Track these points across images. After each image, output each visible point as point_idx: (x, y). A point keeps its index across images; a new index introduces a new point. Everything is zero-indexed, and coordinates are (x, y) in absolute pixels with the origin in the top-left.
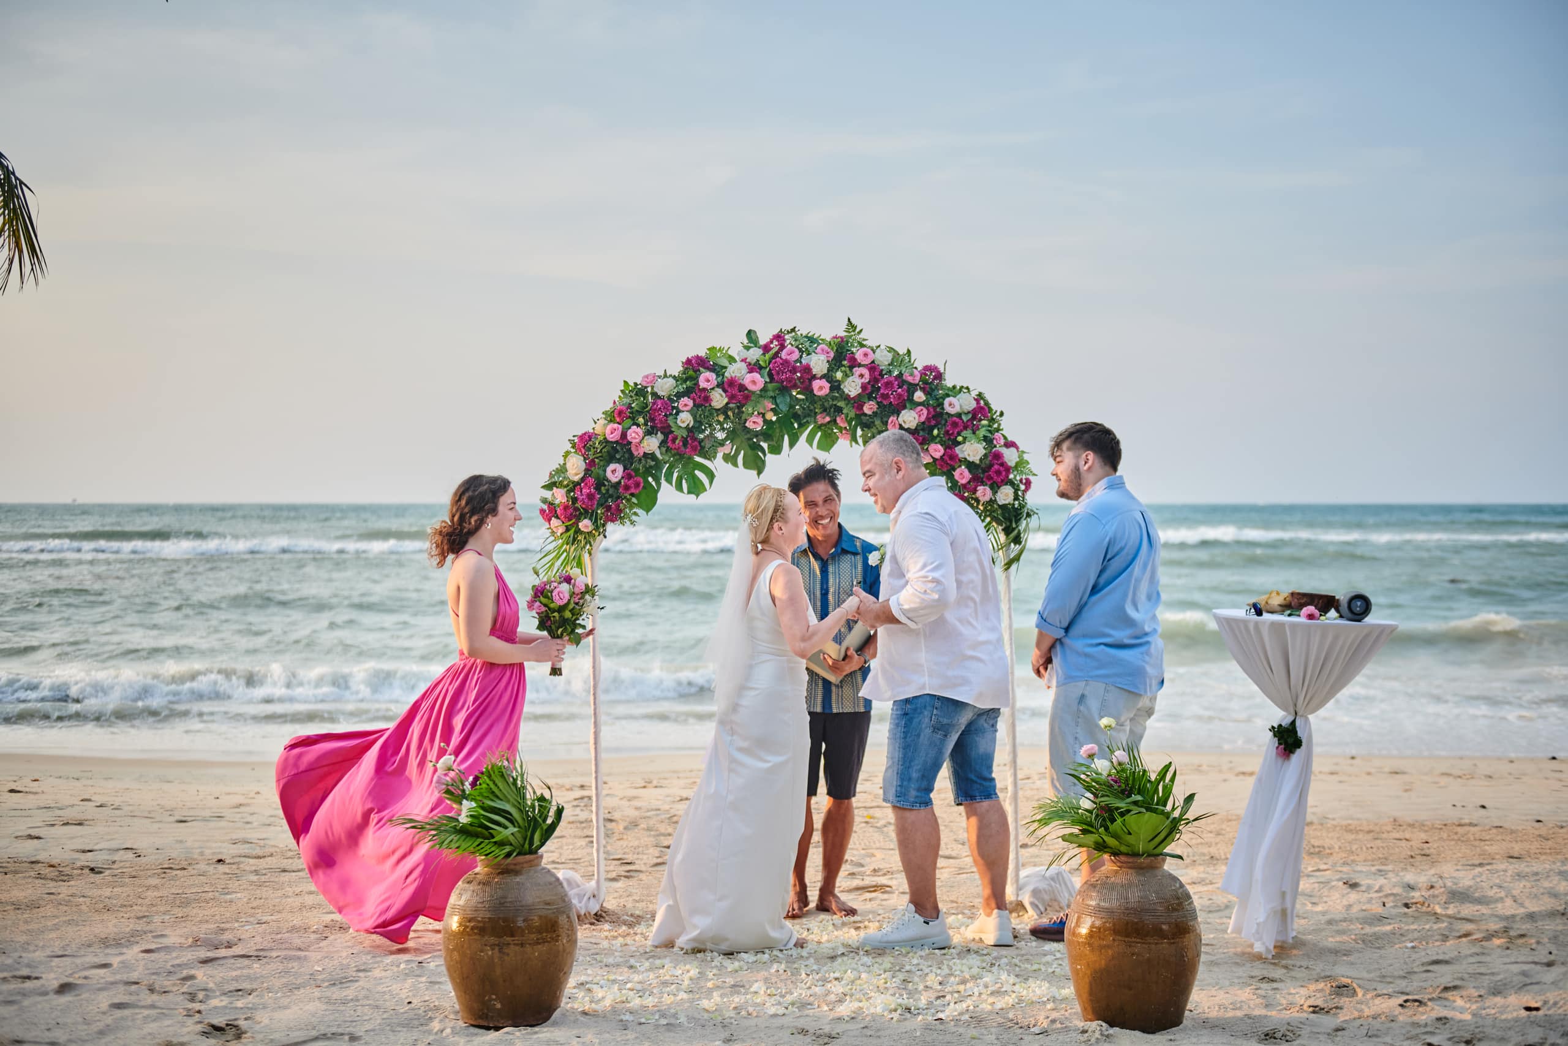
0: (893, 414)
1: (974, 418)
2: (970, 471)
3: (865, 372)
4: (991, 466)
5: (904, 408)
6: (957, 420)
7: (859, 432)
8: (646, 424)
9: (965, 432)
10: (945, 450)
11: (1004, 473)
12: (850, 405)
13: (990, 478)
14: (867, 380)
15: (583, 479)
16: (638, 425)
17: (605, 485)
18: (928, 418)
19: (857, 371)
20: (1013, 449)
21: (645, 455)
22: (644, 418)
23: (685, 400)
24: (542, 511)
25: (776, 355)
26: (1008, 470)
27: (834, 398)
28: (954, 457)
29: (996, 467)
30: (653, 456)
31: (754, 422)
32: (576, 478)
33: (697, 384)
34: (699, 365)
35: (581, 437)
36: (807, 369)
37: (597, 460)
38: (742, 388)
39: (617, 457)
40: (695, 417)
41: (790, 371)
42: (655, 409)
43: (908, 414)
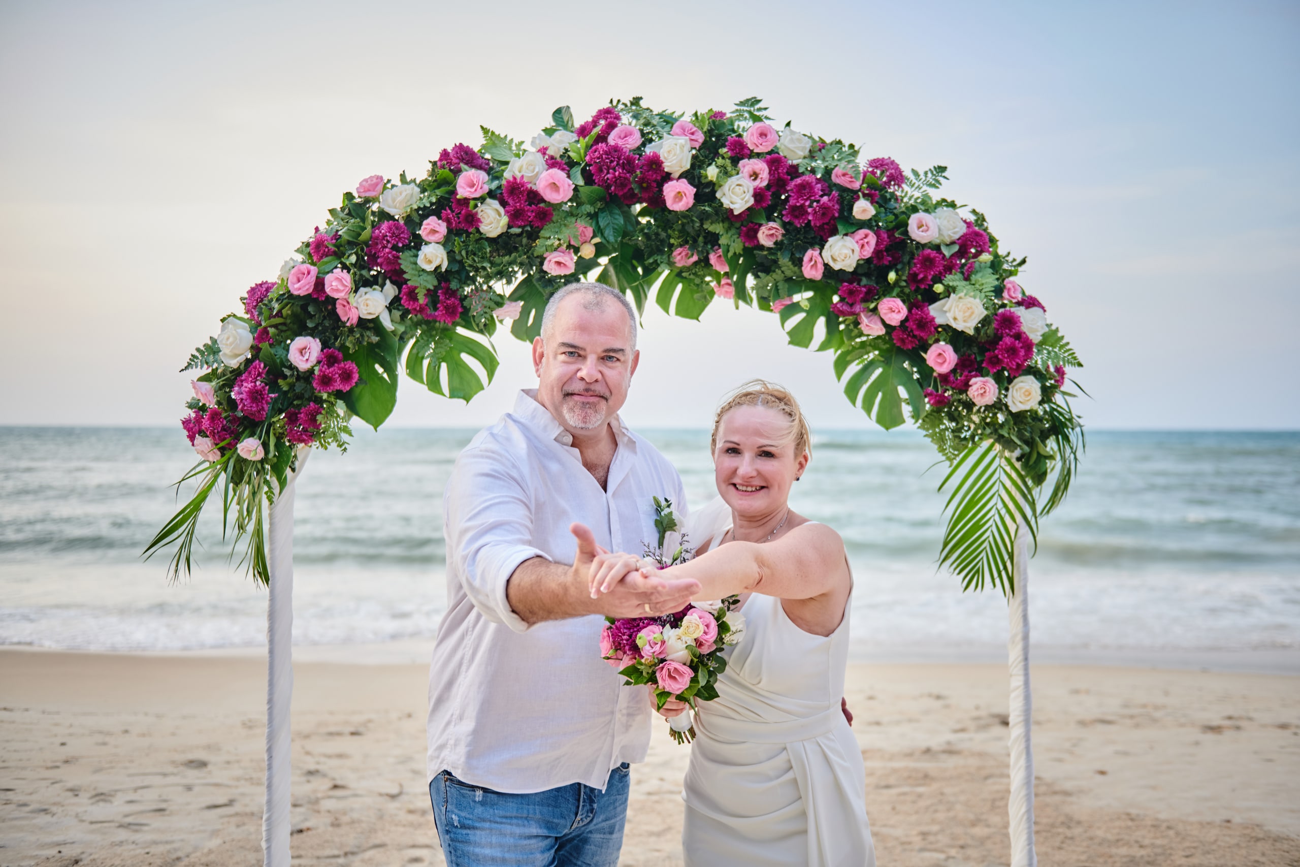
0: (812, 245)
1: (963, 252)
2: (956, 351)
3: (761, 167)
4: (997, 338)
5: (834, 232)
6: (934, 254)
7: (750, 280)
8: (359, 266)
9: (949, 277)
10: (910, 310)
11: (1021, 353)
12: (733, 231)
13: (995, 361)
14: (765, 183)
15: (246, 365)
16: (345, 267)
17: (285, 377)
18: (877, 252)
19: (747, 166)
20: (1035, 310)
21: (362, 323)
22: (356, 253)
23: (432, 222)
25: (602, 138)
26: (1028, 346)
27: (703, 217)
28: (926, 324)
29: (1008, 340)
30: (373, 324)
31: (559, 263)
32: (234, 363)
33: (454, 192)
34: (462, 160)
36: (655, 163)
37: (272, 331)
38: (534, 197)
39: (310, 324)
40: (450, 254)
41: (623, 167)
42: (377, 238)
43: (840, 243)
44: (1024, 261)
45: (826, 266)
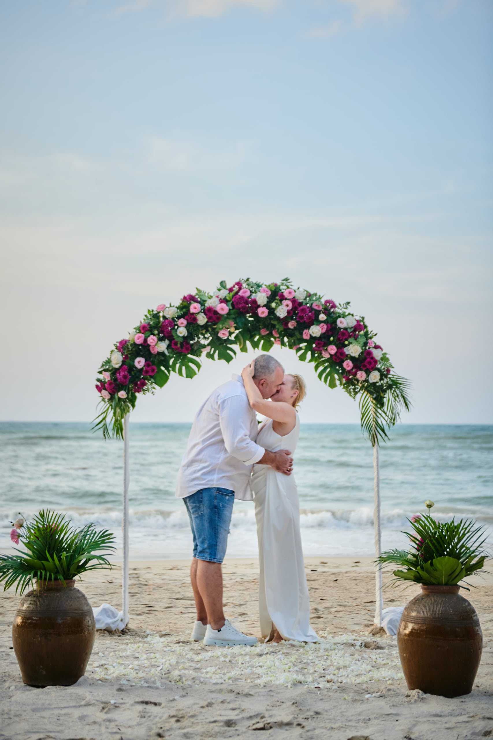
0: (306, 328)
1: (355, 331)
2: (353, 363)
3: (290, 303)
4: (365, 359)
5: (313, 324)
6: (345, 331)
7: (286, 339)
8: (158, 334)
9: (350, 339)
10: (338, 349)
11: (373, 364)
12: (280, 323)
13: (365, 366)
14: (291, 308)
15: (121, 367)
16: (154, 335)
17: (133, 370)
18: (327, 331)
19: (285, 302)
20: (379, 350)
21: (159, 353)
22: (157, 330)
23: (182, 320)
24: (97, 386)
25: (237, 293)
26: (376, 362)
27: (271, 319)
28: (343, 354)
29: (368, 359)
30: (162, 354)
31: (223, 334)
32: (117, 366)
33: (189, 311)
34: (191, 299)
35: (120, 343)
36: (254, 302)
37: (129, 355)
38: (216, 312)
39: (141, 353)
40: (188, 330)
41: (245, 303)
42: (164, 325)
43: (315, 328)
44: (376, 335)
45: (311, 335)
